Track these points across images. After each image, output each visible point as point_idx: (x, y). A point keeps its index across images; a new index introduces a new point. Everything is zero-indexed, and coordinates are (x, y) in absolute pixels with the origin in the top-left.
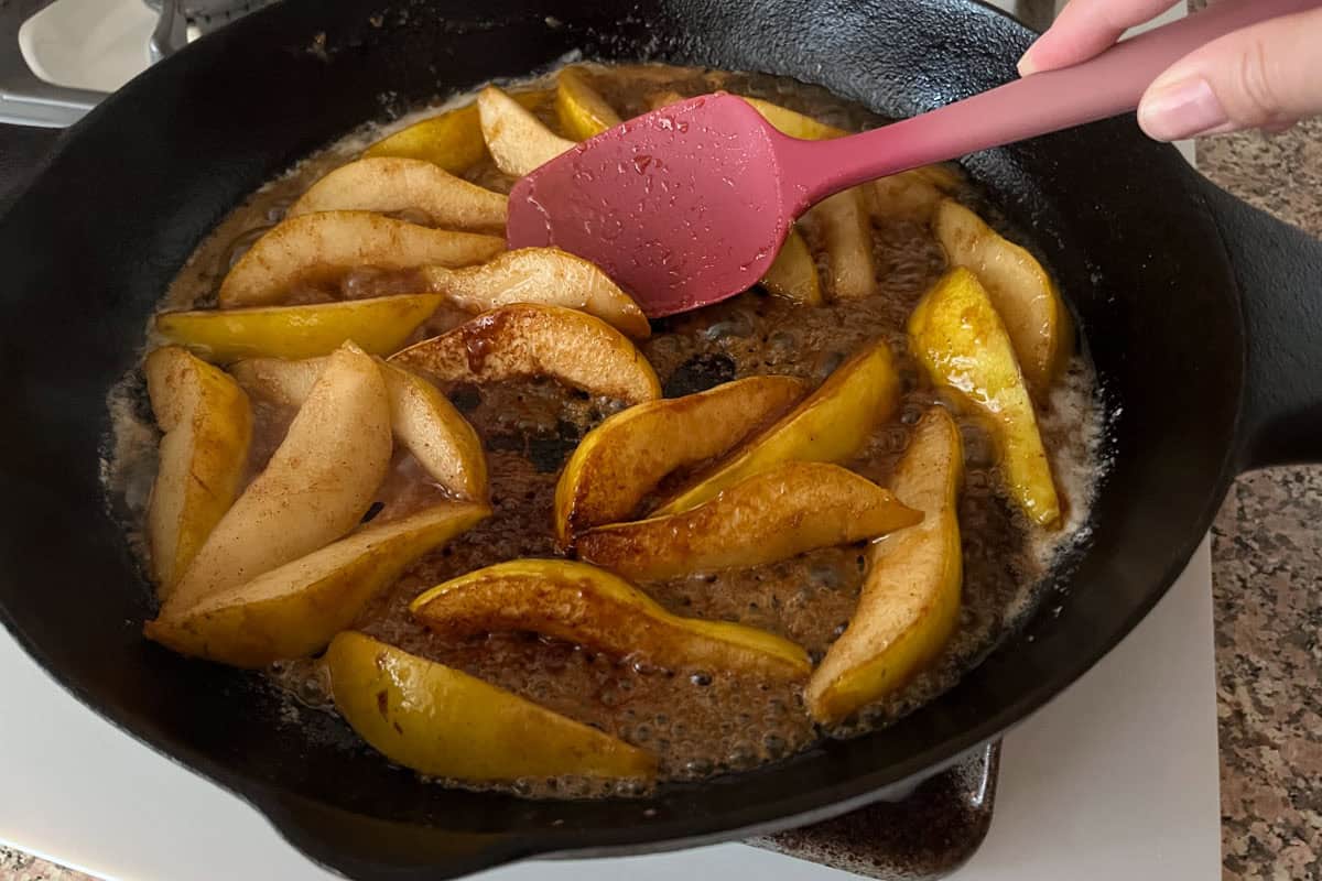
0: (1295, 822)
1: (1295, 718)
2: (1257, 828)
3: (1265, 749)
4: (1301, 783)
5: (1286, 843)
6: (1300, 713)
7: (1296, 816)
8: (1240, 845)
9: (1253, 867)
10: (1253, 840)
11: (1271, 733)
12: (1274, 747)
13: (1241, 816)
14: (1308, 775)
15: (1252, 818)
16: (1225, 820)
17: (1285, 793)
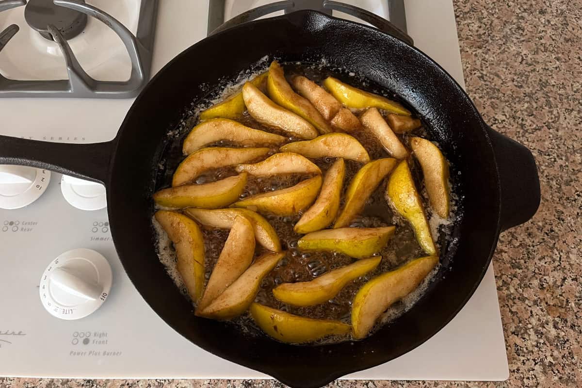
0: (513, 273)
1: (510, 242)
2: (504, 277)
3: (503, 253)
4: (514, 261)
5: (512, 279)
6: (511, 240)
7: (513, 271)
8: (500, 283)
9: (504, 288)
10: (503, 281)
11: (504, 248)
12: (505, 252)
13: (499, 275)
14: (515, 259)
15: (502, 274)
16: (496, 277)
17: (509, 265)
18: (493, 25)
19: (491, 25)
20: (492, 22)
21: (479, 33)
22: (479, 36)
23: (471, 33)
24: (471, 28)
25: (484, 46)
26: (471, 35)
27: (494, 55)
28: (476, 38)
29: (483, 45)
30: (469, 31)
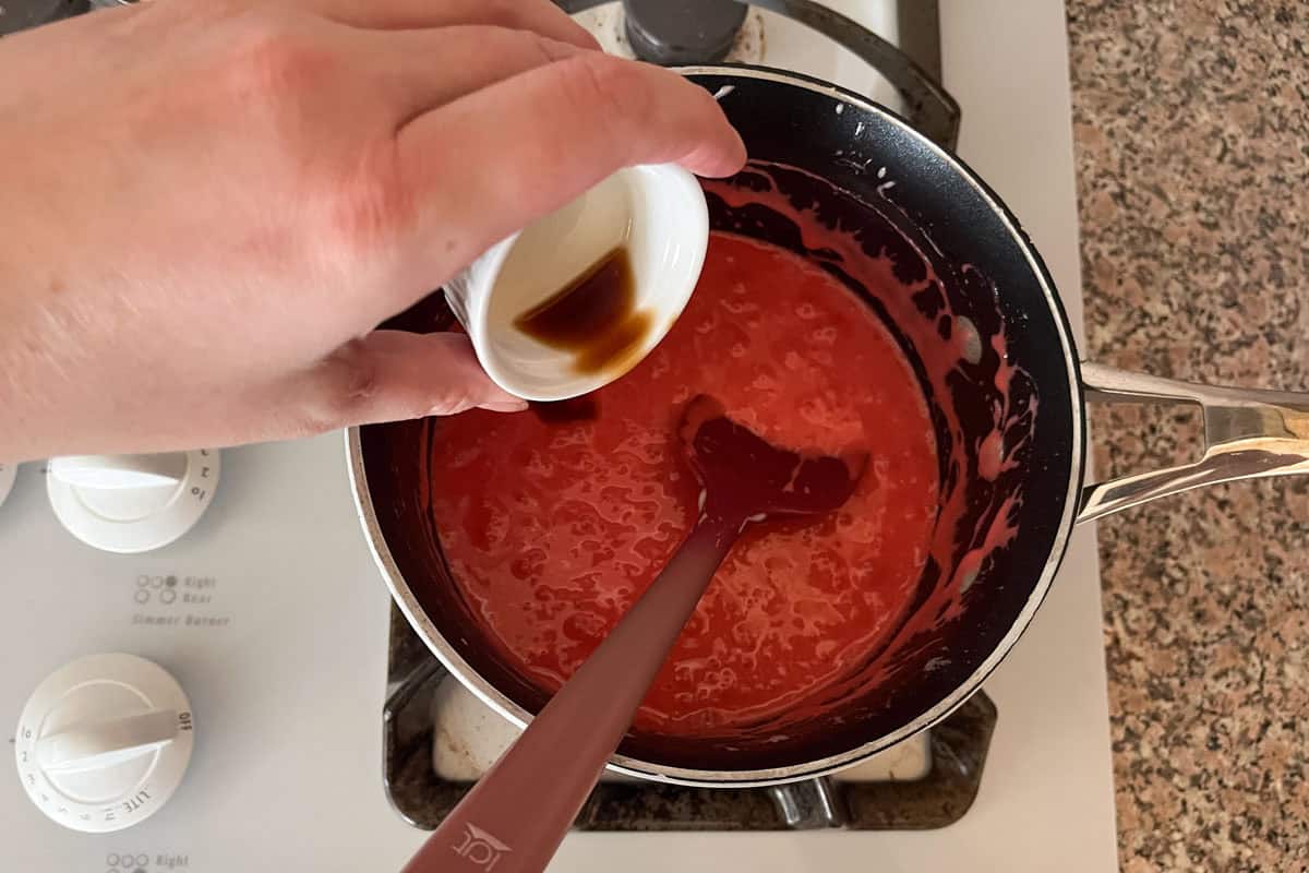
0: (1153, 709)
1: (1151, 635)
2: (1130, 720)
3: (1133, 663)
4: (1156, 682)
5: (1147, 725)
6: (1155, 629)
7: (1151, 705)
8: (1121, 734)
9: (1129, 746)
10: (1128, 729)
11: (1138, 650)
12: (1139, 659)
13: (1120, 714)
14: (1160, 674)
15: (1126, 713)
16: (1112, 719)
17: (1144, 691)
18: (1160, 46)
19: (1154, 47)
20: (1158, 38)
21: (1122, 70)
22: (1123, 79)
23: (1102, 69)
24: (1103, 54)
25: (1134, 108)
26: (1102, 76)
27: (1156, 136)
28: (1115, 84)
29: (1131, 104)
30: (1097, 64)
